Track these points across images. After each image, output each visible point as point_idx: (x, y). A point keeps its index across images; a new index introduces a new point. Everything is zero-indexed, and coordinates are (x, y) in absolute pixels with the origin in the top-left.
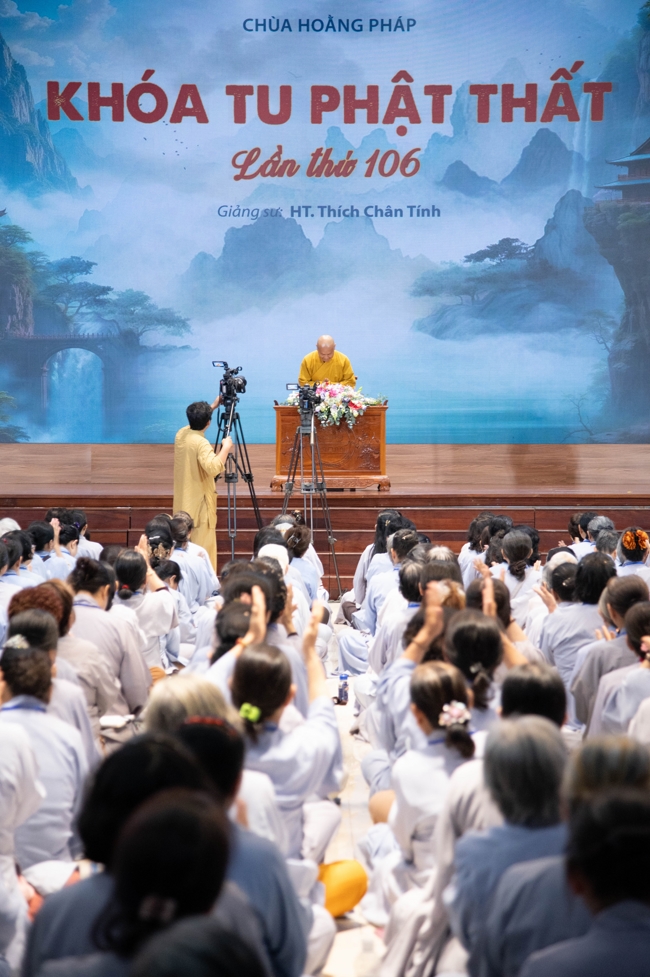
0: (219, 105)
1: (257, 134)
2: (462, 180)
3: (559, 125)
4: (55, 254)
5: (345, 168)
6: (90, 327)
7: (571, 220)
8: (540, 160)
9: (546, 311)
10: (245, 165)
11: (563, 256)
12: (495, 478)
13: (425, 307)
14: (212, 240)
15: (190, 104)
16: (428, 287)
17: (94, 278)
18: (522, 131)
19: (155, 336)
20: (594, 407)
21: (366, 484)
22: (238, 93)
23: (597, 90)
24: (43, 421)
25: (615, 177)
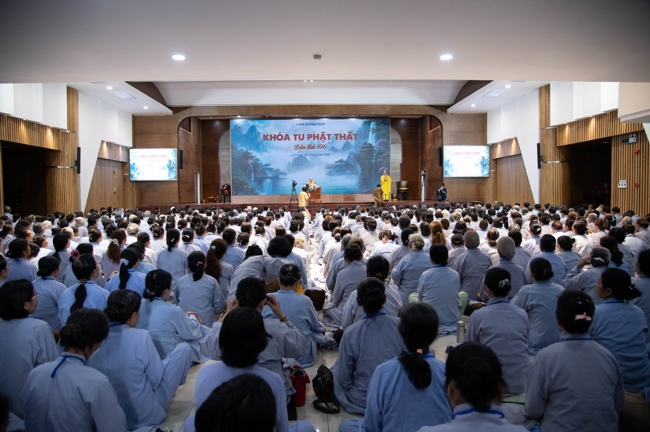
0: (292, 137)
1: (298, 142)
2: (334, 149)
3: (349, 140)
4: (264, 163)
5: (314, 147)
6: (270, 175)
7: (352, 156)
8: (346, 146)
9: (348, 171)
10: (296, 147)
11: (351, 162)
12: (340, 200)
13: (328, 170)
14: (291, 160)
15: (287, 137)
16: (328, 167)
17: (271, 167)
18: (343, 141)
19: (281, 176)
20: (357, 188)
21: (318, 201)
22: (295, 135)
23: (355, 135)
24: (262, 191)
25: (359, 149)
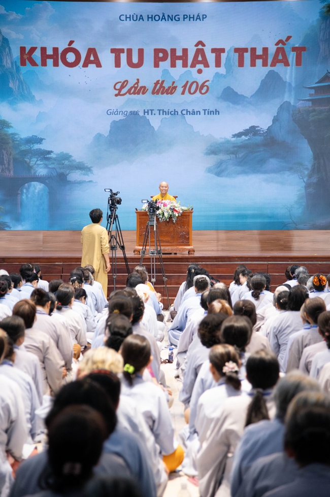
0: (107, 58)
1: (126, 73)
2: (231, 96)
3: (279, 68)
4: (24, 134)
5: (171, 90)
6: (42, 171)
7: (286, 116)
8: (270, 86)
9: (273, 163)
10: (121, 89)
11: (281, 134)
12: (250, 248)
13: (212, 160)
14: (104, 127)
15: (93, 58)
16: (214, 150)
17: (44, 146)
18: (260, 71)
19: (75, 176)
20: (298, 211)
21: (182, 251)
22: (117, 52)
23: (298, 50)
24: (18, 219)
25: (308, 94)
